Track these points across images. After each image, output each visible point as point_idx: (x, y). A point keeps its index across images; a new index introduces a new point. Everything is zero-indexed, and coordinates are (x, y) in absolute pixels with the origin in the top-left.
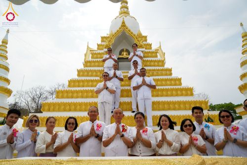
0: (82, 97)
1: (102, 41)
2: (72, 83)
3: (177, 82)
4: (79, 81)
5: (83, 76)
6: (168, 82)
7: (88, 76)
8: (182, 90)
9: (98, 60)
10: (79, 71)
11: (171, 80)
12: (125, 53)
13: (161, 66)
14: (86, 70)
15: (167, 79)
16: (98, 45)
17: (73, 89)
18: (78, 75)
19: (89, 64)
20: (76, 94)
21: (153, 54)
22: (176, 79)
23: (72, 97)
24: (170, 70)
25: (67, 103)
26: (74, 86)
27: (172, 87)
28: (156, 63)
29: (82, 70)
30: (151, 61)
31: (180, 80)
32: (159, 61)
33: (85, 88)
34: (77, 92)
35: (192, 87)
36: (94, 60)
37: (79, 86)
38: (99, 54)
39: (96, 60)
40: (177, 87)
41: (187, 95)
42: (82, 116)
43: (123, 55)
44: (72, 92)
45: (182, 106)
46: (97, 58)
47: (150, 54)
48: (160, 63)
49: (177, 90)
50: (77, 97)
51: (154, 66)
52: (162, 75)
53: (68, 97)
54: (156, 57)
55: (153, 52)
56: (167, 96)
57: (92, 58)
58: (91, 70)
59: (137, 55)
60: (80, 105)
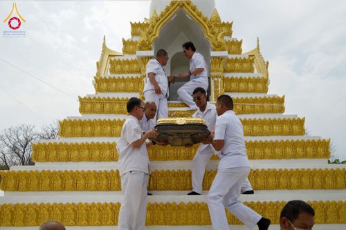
0: (90, 159)
1: (133, 34)
2: (68, 127)
3: (296, 128)
4: (82, 124)
5: (92, 111)
7: (102, 111)
9: (126, 76)
10: (83, 102)
11: (283, 122)
13: (260, 92)
14: (99, 99)
15: (275, 120)
16: (125, 43)
17: (70, 141)
18: (82, 110)
19: (104, 85)
20: (76, 153)
21: (245, 65)
22: (294, 120)
23: (68, 159)
24: (281, 100)
25: (55, 173)
26: (73, 135)
27: (284, 139)
28: (251, 85)
29: (90, 99)
30: (240, 80)
31: (301, 122)
32: (257, 81)
33: (96, 140)
34: (79, 148)
36: (117, 76)
37: (83, 135)
38: (127, 62)
39: (121, 76)
40: (295, 139)
44: (69, 148)
46: (123, 72)
47: (237, 65)
48: (259, 86)
49: (295, 144)
50: (79, 159)
53: (59, 159)
54: (251, 70)
55: (244, 61)
57: (112, 71)
58: (109, 99)
60: (85, 178)
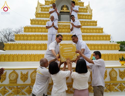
0: (35, 40)
2: (27, 29)
3: (100, 31)
4: (32, 28)
5: (35, 24)
6: (94, 31)
7: (38, 24)
8: (103, 36)
9: (46, 12)
10: (32, 21)
11: (96, 29)
12: (65, 8)
13: (89, 19)
14: (37, 20)
15: (94, 28)
16: (46, 1)
18: (31, 24)
19: (39, 15)
20: (30, 38)
21: (85, 10)
22: (100, 28)
23: (27, 40)
24: (96, 22)
25: (23, 44)
26: (28, 32)
27: (97, 34)
28: (87, 17)
29: (34, 20)
30: (83, 15)
31: (102, 29)
32: (89, 15)
33: (36, 33)
34: (31, 36)
35: (109, 35)
36: (43, 12)
37: (32, 32)
38: (46, 8)
39: (44, 12)
40: (100, 34)
41: (106, 40)
42: (35, 54)
43: (64, 10)
44: (27, 36)
45: (103, 47)
46: (45, 11)
47: (82, 10)
48: (89, 17)
49: (100, 36)
50: (31, 40)
51: (85, 19)
52: (90, 25)
53: (24, 40)
54: (87, 12)
55: (84, 9)
56: (93, 40)
57: (41, 11)
58: (40, 20)
59: (74, 10)
60: (33, 46)
